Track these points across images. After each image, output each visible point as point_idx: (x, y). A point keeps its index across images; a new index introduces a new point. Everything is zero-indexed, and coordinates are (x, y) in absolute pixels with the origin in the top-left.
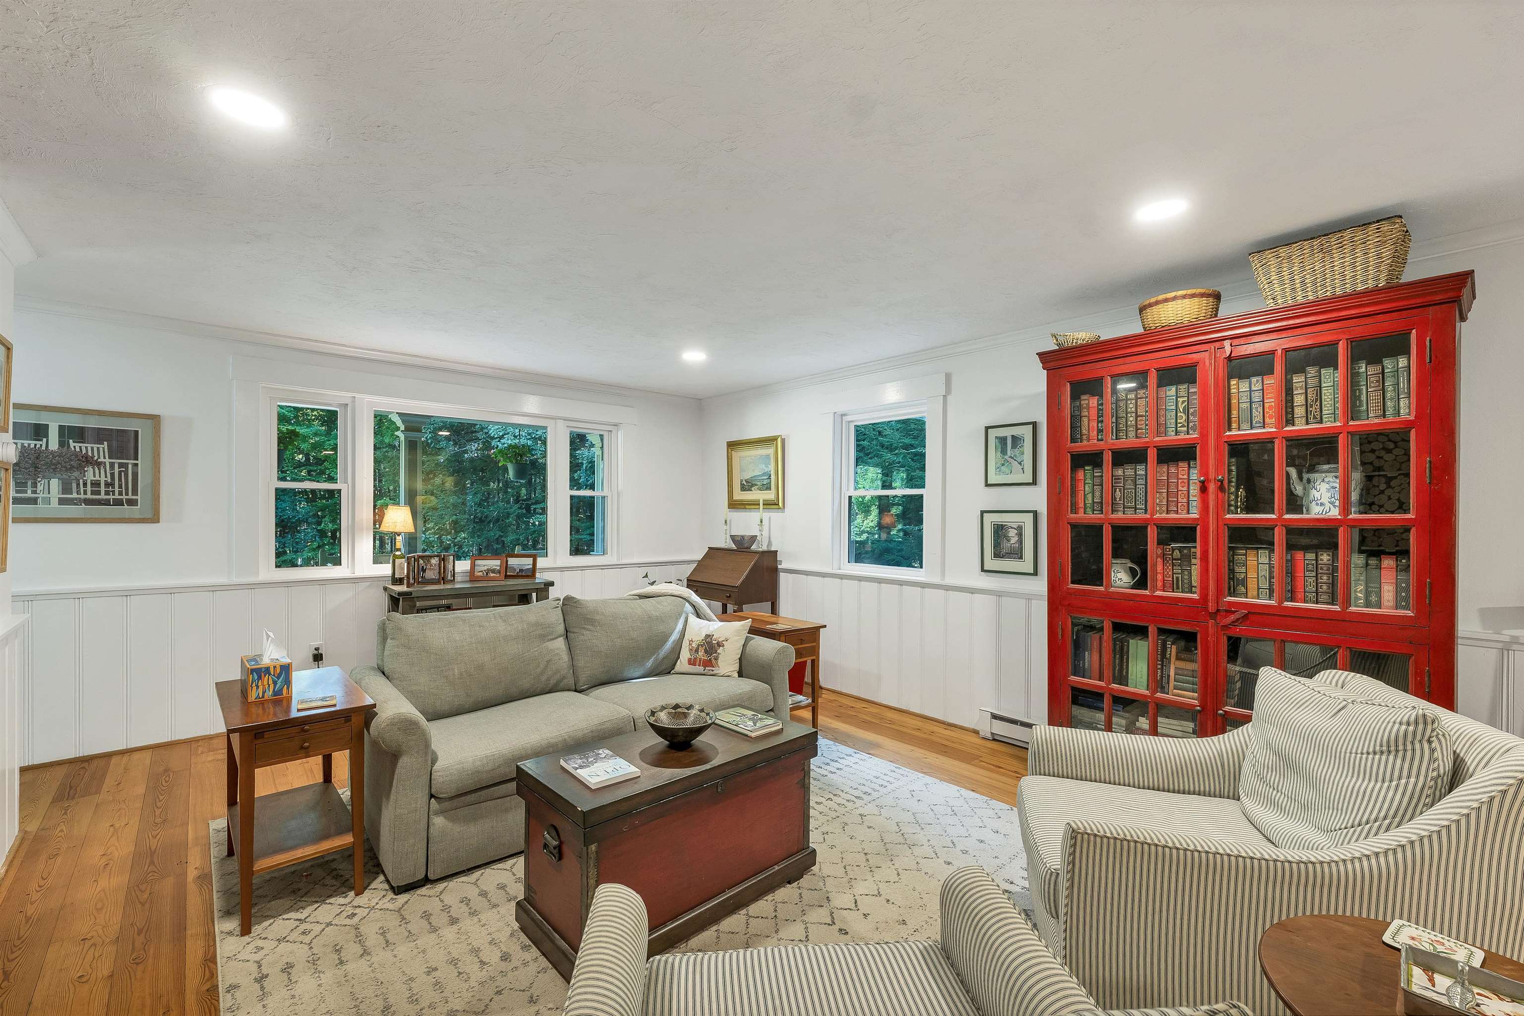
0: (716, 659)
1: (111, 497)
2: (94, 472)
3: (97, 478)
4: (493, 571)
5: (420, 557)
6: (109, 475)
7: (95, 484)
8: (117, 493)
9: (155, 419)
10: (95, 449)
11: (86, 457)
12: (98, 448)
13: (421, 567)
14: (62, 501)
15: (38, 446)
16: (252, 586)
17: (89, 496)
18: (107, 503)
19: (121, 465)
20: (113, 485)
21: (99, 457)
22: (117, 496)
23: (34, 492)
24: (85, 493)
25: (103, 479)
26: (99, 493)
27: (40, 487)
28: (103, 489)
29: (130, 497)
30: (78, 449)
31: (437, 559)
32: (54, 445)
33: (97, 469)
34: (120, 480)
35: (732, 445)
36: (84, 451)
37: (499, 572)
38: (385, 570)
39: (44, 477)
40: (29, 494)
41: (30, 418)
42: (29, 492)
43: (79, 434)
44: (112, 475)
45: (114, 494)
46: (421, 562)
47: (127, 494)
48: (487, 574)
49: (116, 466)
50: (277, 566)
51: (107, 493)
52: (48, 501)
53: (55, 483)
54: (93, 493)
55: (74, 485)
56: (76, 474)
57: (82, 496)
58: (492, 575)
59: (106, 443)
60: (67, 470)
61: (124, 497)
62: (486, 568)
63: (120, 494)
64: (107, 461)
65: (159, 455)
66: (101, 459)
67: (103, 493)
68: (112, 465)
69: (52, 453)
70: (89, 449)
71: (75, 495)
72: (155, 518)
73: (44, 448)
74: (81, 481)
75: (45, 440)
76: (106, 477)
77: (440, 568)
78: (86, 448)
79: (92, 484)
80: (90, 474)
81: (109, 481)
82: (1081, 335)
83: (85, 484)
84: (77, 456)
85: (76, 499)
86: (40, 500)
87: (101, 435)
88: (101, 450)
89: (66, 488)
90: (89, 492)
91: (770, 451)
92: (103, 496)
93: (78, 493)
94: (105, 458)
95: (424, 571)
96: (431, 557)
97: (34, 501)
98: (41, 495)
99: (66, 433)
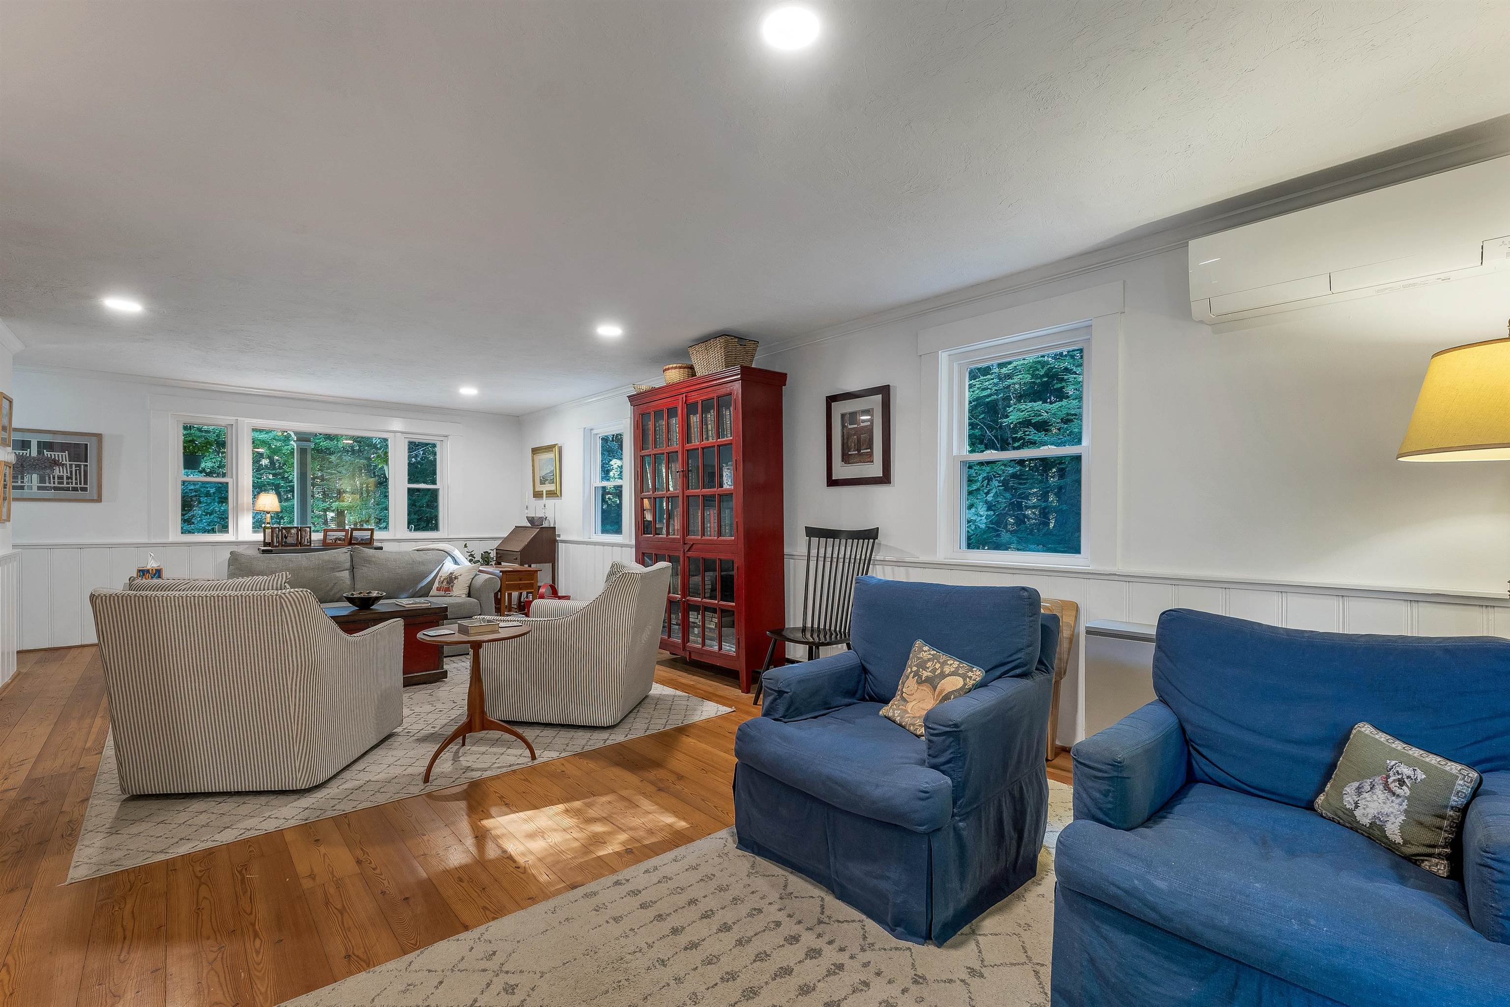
0: (452, 587)
1: (70, 486)
2: (59, 470)
3: (61, 474)
4: (340, 540)
5: (283, 528)
6: (69, 472)
7: (61, 478)
8: (74, 483)
9: (99, 437)
10: (60, 456)
11: (54, 460)
12: (62, 455)
13: (284, 535)
14: (39, 488)
15: (25, 454)
16: (164, 545)
17: (56, 485)
18: (68, 489)
19: (76, 466)
20: (71, 479)
21: (63, 461)
22: (74, 485)
23: (22, 482)
24: (54, 483)
25: (65, 475)
26: (62, 483)
27: (26, 480)
28: (65, 481)
29: (83, 486)
30: (49, 456)
31: (295, 530)
32: (34, 453)
33: (61, 468)
34: (76, 475)
35: (535, 451)
36: (53, 457)
37: (344, 540)
38: (259, 537)
39: (28, 473)
40: (19, 484)
41: (19, 437)
42: (19, 482)
43: (50, 446)
44: (71, 472)
45: (72, 484)
46: (284, 531)
47: (80, 484)
48: (335, 541)
49: (74, 466)
50: (182, 533)
51: (68, 483)
52: (31, 488)
53: (35, 477)
54: (59, 483)
55: (47, 478)
56: (48, 471)
57: (52, 485)
58: (339, 542)
59: (67, 452)
60: (42, 469)
61: (79, 486)
62: (334, 537)
63: (76, 484)
64: (68, 463)
65: (101, 459)
66: (64, 462)
67: (65, 483)
68: (71, 466)
69: (34, 458)
70: (56, 455)
71: (47, 484)
72: (99, 500)
73: (28, 455)
74: (51, 475)
75: (29, 450)
76: (67, 473)
77: (298, 536)
78: (55, 455)
79: (58, 477)
80: (57, 471)
81: (69, 475)
82: (644, 387)
83: (54, 478)
84: (48, 460)
85: (48, 487)
86: (25, 488)
87: (64, 447)
88: (64, 456)
89: (42, 480)
90: (56, 483)
91: (550, 455)
92: (65, 485)
93: (50, 483)
94: (66, 461)
95: (286, 538)
96: (291, 528)
97: (22, 488)
98: (27, 484)
99: (42, 445)
